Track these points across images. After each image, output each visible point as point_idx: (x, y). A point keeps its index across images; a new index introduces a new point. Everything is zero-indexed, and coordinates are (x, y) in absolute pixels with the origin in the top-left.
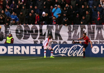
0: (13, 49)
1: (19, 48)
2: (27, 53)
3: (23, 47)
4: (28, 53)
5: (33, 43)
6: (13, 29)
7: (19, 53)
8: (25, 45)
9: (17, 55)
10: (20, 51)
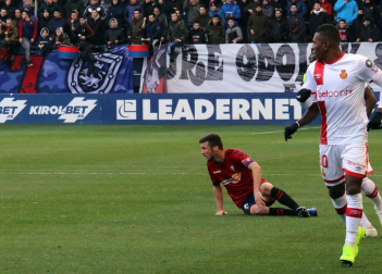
0: (230, 106)
1: (245, 103)
3: (256, 102)
4: (271, 118)
5: (282, 90)
7: (246, 117)
8: (263, 97)
9: (241, 122)
10: (250, 112)
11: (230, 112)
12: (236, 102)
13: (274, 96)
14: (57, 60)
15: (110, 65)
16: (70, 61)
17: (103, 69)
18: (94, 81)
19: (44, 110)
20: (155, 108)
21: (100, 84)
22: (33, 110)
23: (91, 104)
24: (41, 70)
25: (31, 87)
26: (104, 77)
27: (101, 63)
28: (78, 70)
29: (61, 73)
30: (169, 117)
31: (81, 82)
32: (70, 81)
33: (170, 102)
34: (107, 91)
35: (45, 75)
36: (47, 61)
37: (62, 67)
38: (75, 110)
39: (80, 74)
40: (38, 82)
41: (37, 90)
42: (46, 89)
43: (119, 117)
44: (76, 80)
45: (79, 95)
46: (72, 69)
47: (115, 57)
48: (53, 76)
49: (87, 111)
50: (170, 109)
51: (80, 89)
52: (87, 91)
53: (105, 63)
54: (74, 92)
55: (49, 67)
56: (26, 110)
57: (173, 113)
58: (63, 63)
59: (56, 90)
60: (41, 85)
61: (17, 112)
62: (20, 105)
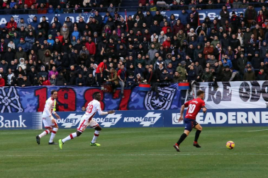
0: (236, 116)
1: (244, 114)
2: (257, 121)
3: (251, 114)
4: (259, 122)
5: (265, 107)
6: (235, 87)
7: (245, 122)
8: (254, 111)
9: (242, 125)
10: (247, 119)
11: (236, 119)
12: (239, 114)
13: (261, 110)
14: (138, 92)
15: (168, 94)
16: (146, 92)
17: (164, 97)
18: (160, 103)
19: (131, 119)
21: (163, 105)
22: (125, 120)
23: (158, 116)
24: (130, 98)
25: (125, 107)
26: (165, 101)
27: (163, 93)
28: (150, 97)
29: (141, 99)
30: (202, 123)
32: (146, 103)
33: (202, 114)
34: (167, 109)
35: (132, 100)
36: (133, 93)
37: (141, 96)
38: (149, 119)
39: (151, 100)
40: (128, 104)
41: (128, 108)
42: (133, 108)
43: (173, 123)
44: (149, 102)
45: (151, 111)
46: (147, 96)
47: (171, 89)
48: (136, 101)
49: (156, 120)
50: (202, 118)
51: (151, 108)
52: (156, 109)
53: (166, 93)
54: (148, 109)
55: (134, 96)
56: (122, 119)
57: (204, 120)
58: (142, 93)
59: (138, 108)
60: (130, 106)
61: (117, 121)
62: (119, 117)
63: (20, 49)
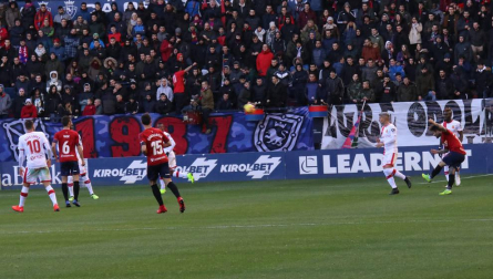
0: (403, 159)
3: (426, 155)
6: (401, 111)
9: (413, 172)
10: (421, 164)
11: (403, 164)
12: (408, 155)
14: (243, 122)
15: (292, 124)
16: (257, 123)
17: (285, 129)
18: (278, 139)
19: (233, 168)
20: (334, 163)
21: (284, 142)
22: (223, 168)
23: (276, 161)
24: (230, 131)
25: (220, 147)
26: (287, 136)
27: (284, 123)
28: (263, 131)
29: (248, 133)
30: (348, 171)
31: (266, 140)
32: (256, 141)
33: (347, 157)
34: (290, 149)
35: (234, 135)
36: (235, 123)
37: (249, 128)
38: (262, 167)
39: (265, 134)
40: (227, 142)
41: (226, 150)
42: (235, 149)
43: (302, 172)
44: (261, 139)
45: (265, 153)
46: (257, 131)
47: (297, 117)
48: (240, 137)
49: (273, 168)
50: (348, 164)
51: (265, 148)
53: (288, 123)
54: (260, 150)
55: (236, 128)
56: (217, 168)
57: (350, 166)
58: (249, 125)
59: (244, 149)
60: (230, 145)
61: (209, 170)
62: (212, 164)
63: (52, 56)
